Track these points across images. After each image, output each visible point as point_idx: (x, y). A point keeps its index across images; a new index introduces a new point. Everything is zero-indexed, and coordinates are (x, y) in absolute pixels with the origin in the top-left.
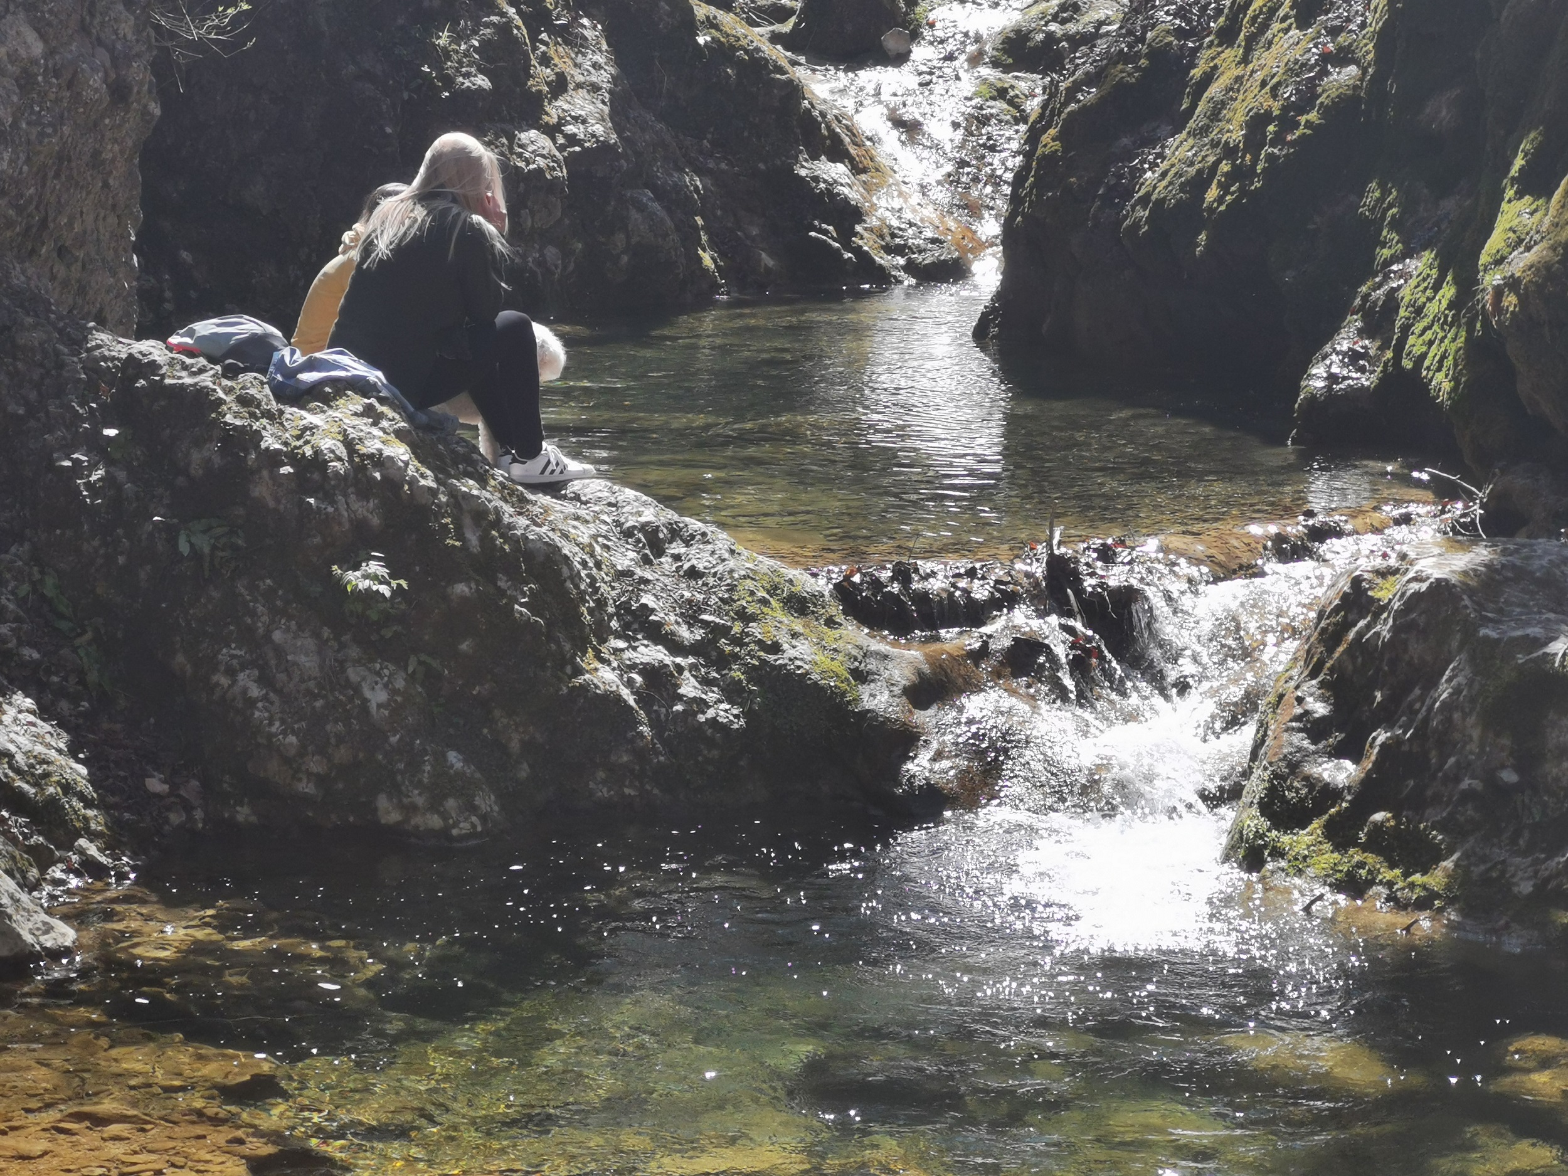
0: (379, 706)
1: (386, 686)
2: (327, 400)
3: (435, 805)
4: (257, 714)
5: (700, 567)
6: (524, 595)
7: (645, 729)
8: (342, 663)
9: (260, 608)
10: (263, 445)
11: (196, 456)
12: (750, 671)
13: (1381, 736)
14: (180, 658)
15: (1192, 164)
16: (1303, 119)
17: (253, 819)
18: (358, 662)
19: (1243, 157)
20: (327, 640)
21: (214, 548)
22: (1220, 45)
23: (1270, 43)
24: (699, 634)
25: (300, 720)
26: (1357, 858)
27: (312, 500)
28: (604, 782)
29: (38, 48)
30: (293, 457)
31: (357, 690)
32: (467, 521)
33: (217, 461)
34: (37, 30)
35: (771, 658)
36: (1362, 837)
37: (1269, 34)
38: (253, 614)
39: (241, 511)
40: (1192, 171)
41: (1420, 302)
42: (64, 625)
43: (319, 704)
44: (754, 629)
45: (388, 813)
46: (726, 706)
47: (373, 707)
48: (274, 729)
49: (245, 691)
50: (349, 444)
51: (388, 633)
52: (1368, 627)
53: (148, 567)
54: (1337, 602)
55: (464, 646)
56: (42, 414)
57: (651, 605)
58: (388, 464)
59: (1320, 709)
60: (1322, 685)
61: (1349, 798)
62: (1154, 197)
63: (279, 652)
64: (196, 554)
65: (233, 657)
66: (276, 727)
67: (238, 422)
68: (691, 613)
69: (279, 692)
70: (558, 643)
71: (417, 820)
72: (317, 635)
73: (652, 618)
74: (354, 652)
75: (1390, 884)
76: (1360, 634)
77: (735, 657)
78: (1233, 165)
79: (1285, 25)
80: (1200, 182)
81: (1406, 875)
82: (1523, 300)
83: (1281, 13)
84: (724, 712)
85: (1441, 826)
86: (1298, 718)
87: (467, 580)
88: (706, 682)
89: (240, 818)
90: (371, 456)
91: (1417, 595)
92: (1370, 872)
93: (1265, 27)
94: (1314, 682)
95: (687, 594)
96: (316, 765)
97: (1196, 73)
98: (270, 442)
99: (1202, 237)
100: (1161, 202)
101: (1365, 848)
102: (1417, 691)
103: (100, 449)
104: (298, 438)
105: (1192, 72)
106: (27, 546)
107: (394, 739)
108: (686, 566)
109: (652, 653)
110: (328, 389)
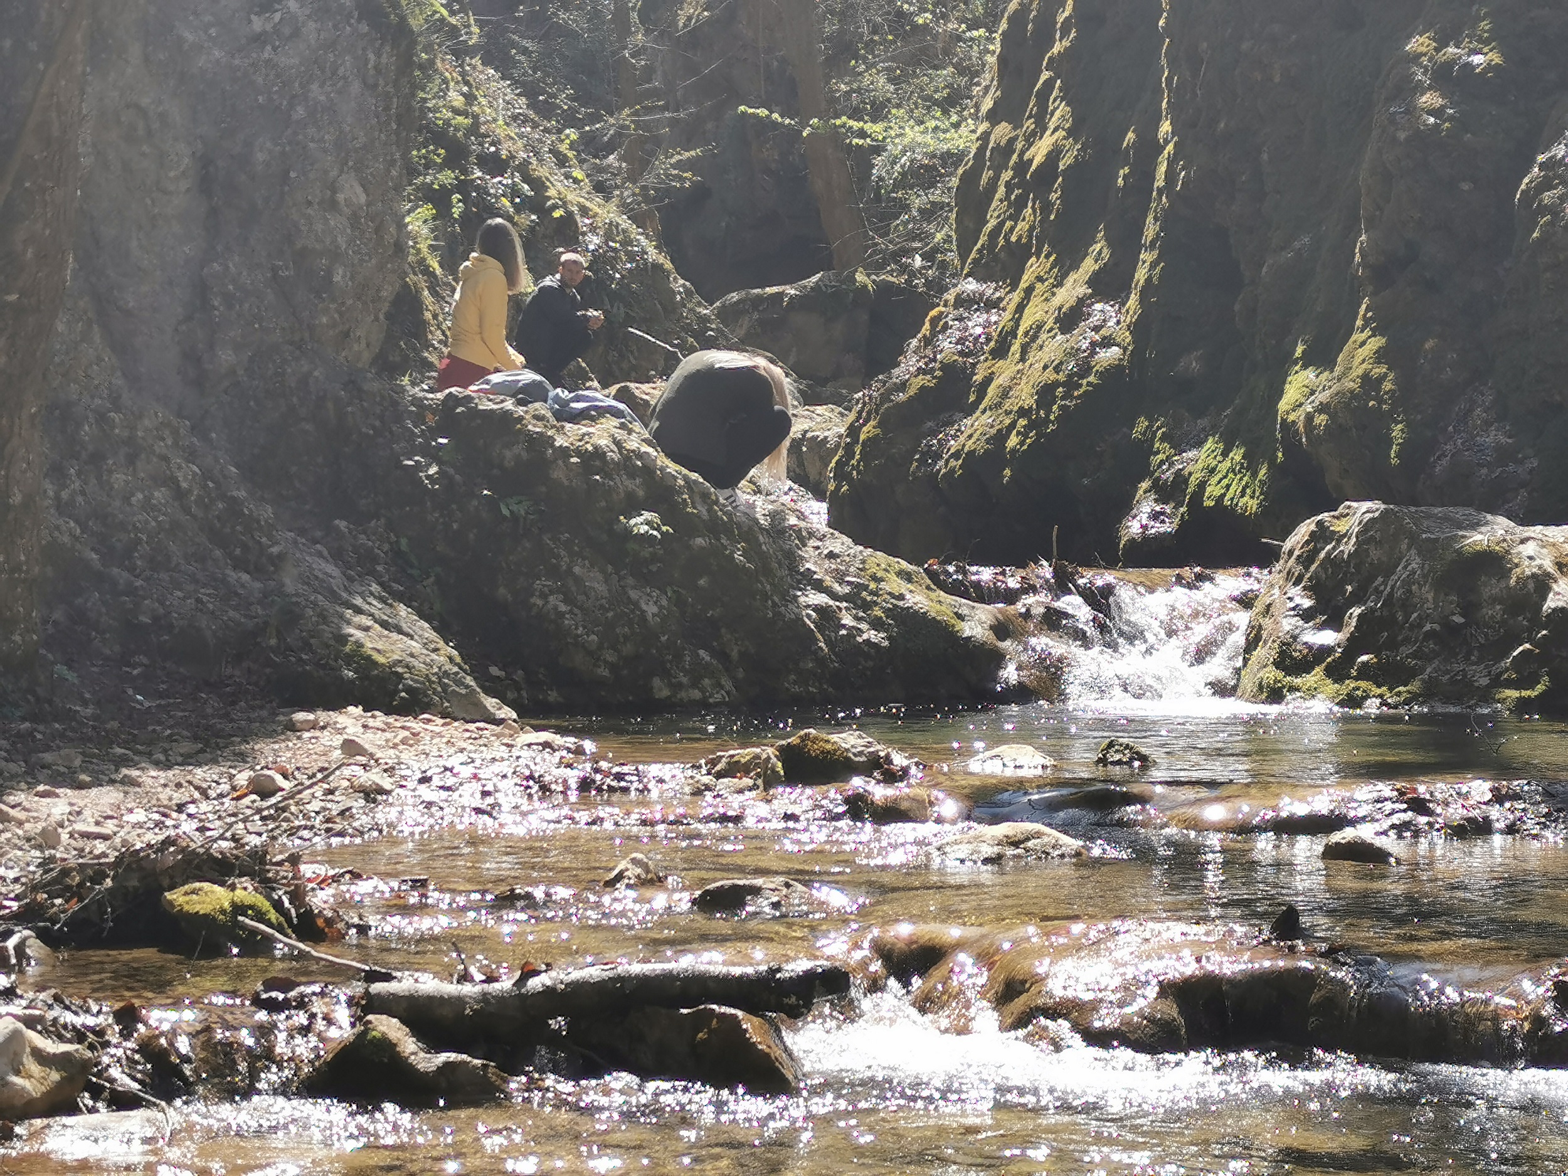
0: (654, 615)
1: (656, 603)
2: (593, 419)
3: (695, 684)
4: (566, 622)
5: (837, 551)
6: (739, 550)
7: (822, 644)
8: (623, 587)
9: (563, 553)
10: (557, 444)
11: (508, 454)
12: (886, 611)
13: (1356, 611)
14: (502, 591)
15: (992, 426)
16: (1085, 382)
17: (560, 699)
18: (634, 588)
19: (1038, 413)
20: (611, 574)
21: (527, 513)
22: (994, 359)
23: (1041, 347)
24: (847, 589)
25: (598, 626)
26: (1352, 685)
27: (598, 477)
28: (795, 683)
29: (363, 198)
30: (578, 452)
31: (636, 605)
32: (697, 499)
33: (524, 455)
34: (363, 186)
35: (901, 603)
36: (1354, 673)
37: (1039, 341)
38: (558, 557)
39: (544, 489)
40: (993, 431)
41: (1213, 465)
42: (415, 572)
43: (610, 614)
44: (882, 585)
45: (661, 690)
46: (873, 632)
47: (649, 617)
48: (579, 632)
49: (556, 608)
50: (618, 443)
51: (654, 568)
52: (1334, 548)
53: (475, 531)
54: (1306, 538)
55: (702, 582)
56: (387, 434)
57: (813, 568)
58: (646, 457)
59: (1307, 603)
60: (1305, 588)
61: (1340, 650)
62: (966, 450)
63: (578, 580)
64: (515, 517)
65: (544, 586)
66: (580, 631)
67: (538, 430)
68: (840, 577)
69: (581, 608)
70: (762, 584)
71: (683, 695)
72: (603, 571)
73: (815, 576)
74: (630, 581)
75: (1381, 696)
76: (1329, 554)
77: (875, 603)
78: (1030, 419)
79: (1051, 334)
80: (1001, 437)
81: (1391, 689)
82: (1333, 416)
83: (1047, 327)
84: (873, 635)
85: (1414, 656)
86: (1293, 609)
87: (703, 536)
88: (857, 618)
89: (551, 699)
90: (633, 451)
91: (1372, 520)
92: (1364, 691)
93: (1035, 338)
94: (1298, 588)
95: (833, 566)
96: (610, 656)
97: (978, 378)
98: (560, 441)
99: (1007, 472)
100: (971, 453)
101: (1356, 679)
102: (1380, 579)
103: (433, 455)
104: (580, 440)
105: (975, 378)
106: (383, 520)
107: (664, 639)
108: (826, 552)
109: (820, 599)
110: (593, 413)
